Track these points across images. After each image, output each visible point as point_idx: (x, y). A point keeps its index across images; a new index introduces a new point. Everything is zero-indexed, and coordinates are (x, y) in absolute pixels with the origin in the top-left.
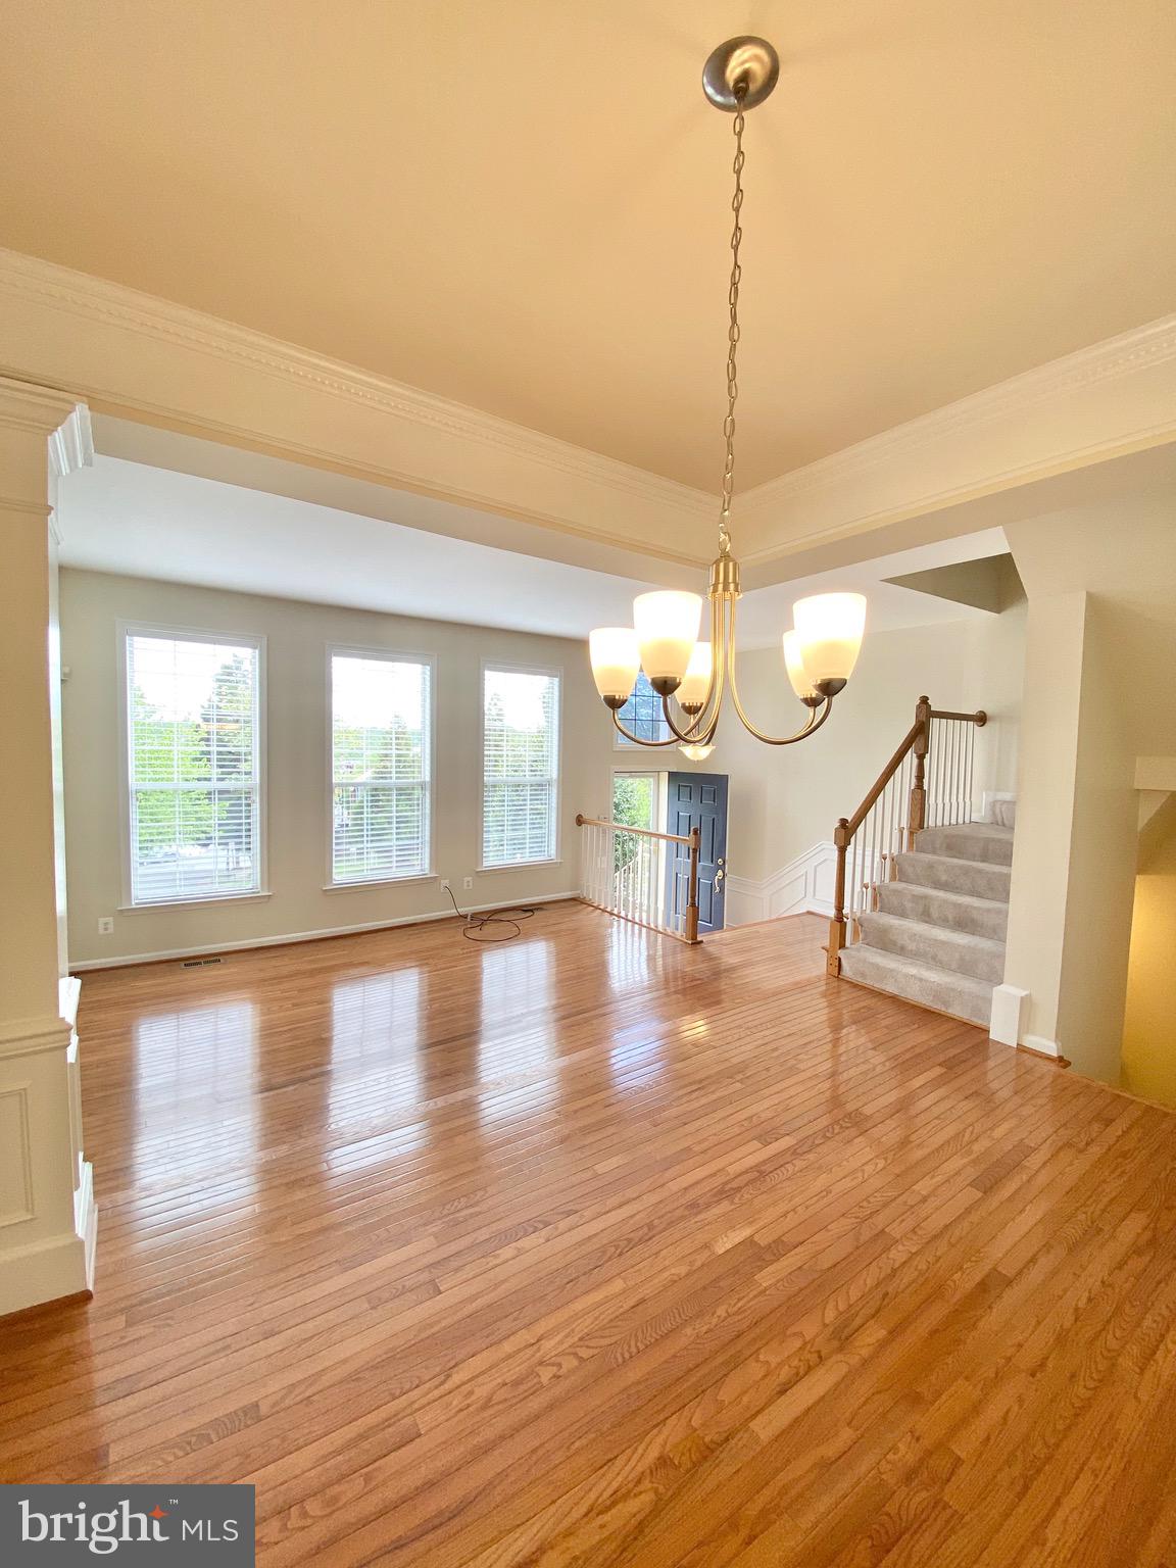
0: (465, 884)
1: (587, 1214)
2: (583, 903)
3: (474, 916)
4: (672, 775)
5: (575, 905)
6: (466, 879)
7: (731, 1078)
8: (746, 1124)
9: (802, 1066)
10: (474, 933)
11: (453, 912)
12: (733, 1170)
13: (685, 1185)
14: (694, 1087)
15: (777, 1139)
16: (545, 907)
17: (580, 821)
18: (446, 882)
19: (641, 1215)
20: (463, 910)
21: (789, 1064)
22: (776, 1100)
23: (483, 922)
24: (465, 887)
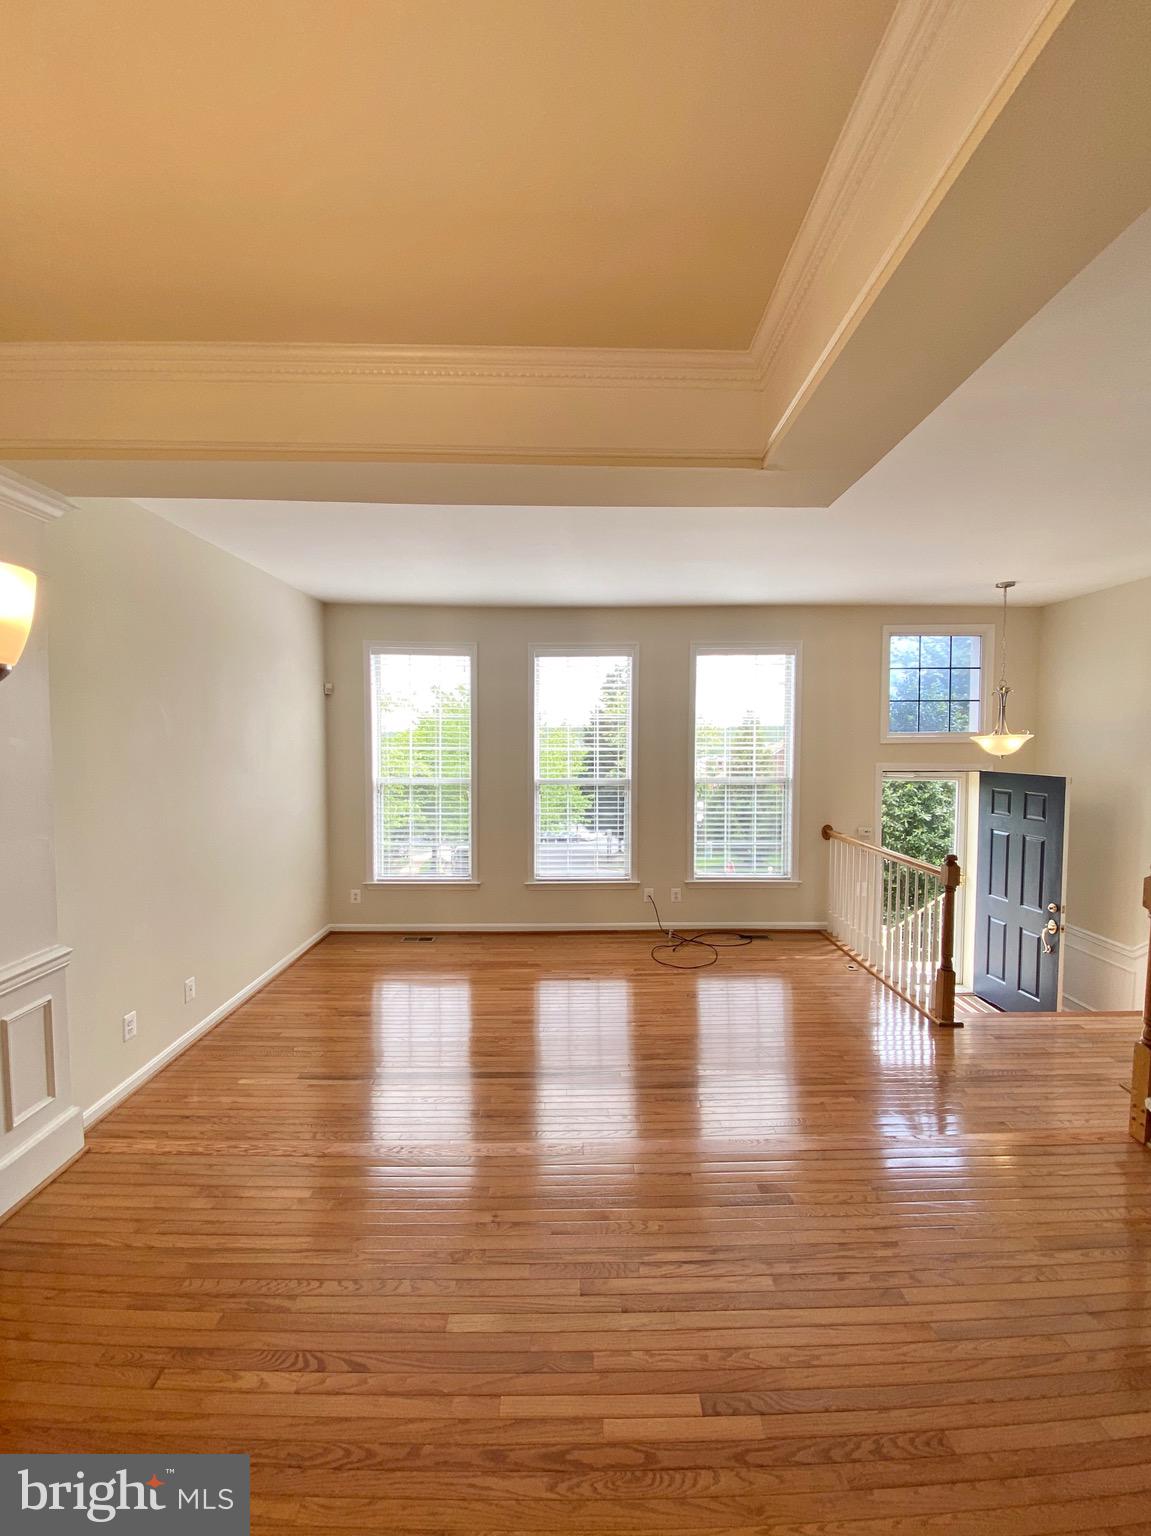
0: (673, 896)
1: (373, 1381)
2: (828, 939)
3: (676, 933)
4: (985, 777)
5: (819, 940)
6: (674, 890)
7: (769, 1264)
8: (713, 1356)
9: (910, 1294)
10: (664, 955)
11: (653, 925)
12: (614, 1429)
13: (522, 1413)
14: (696, 1256)
15: (735, 1413)
16: (772, 936)
17: (827, 833)
18: (649, 891)
19: (427, 1426)
20: (667, 925)
21: (893, 1281)
22: (802, 1337)
23: (684, 942)
24: (673, 900)
